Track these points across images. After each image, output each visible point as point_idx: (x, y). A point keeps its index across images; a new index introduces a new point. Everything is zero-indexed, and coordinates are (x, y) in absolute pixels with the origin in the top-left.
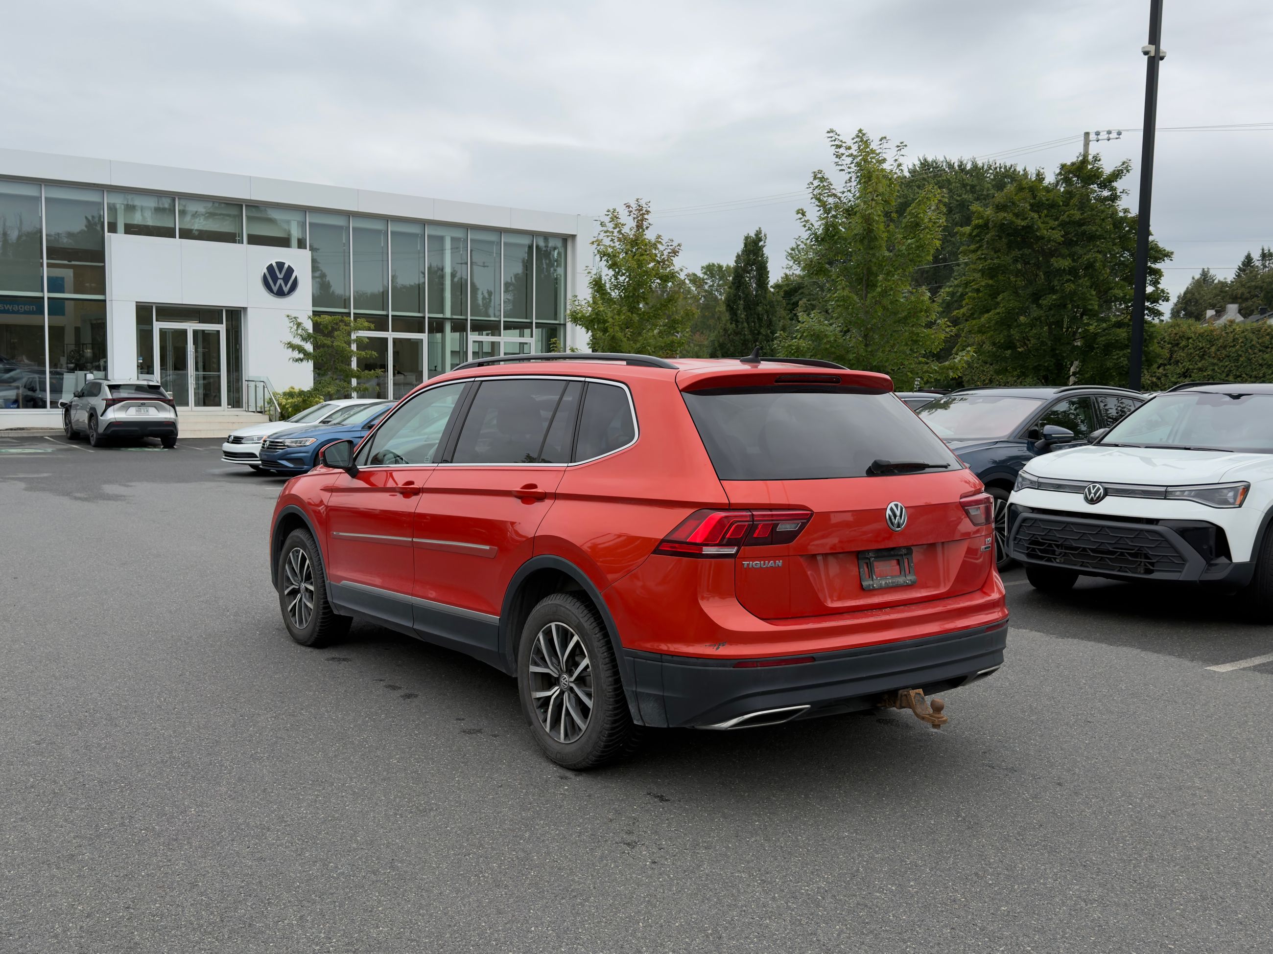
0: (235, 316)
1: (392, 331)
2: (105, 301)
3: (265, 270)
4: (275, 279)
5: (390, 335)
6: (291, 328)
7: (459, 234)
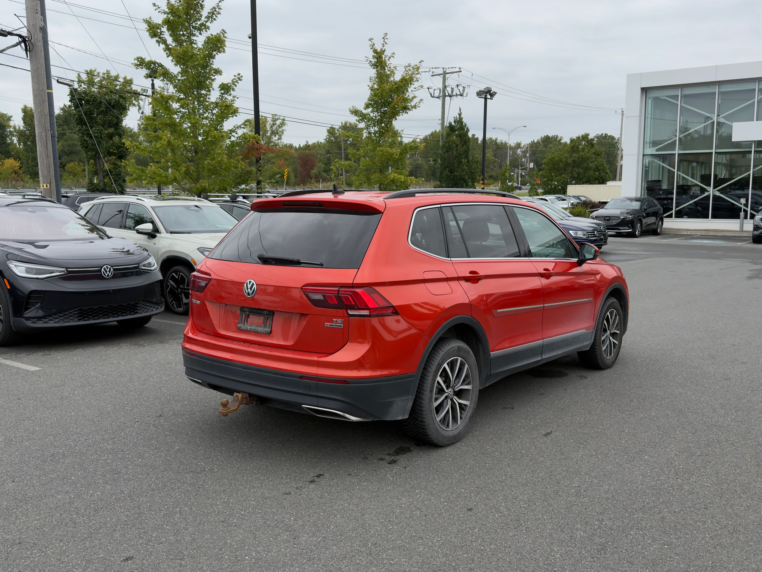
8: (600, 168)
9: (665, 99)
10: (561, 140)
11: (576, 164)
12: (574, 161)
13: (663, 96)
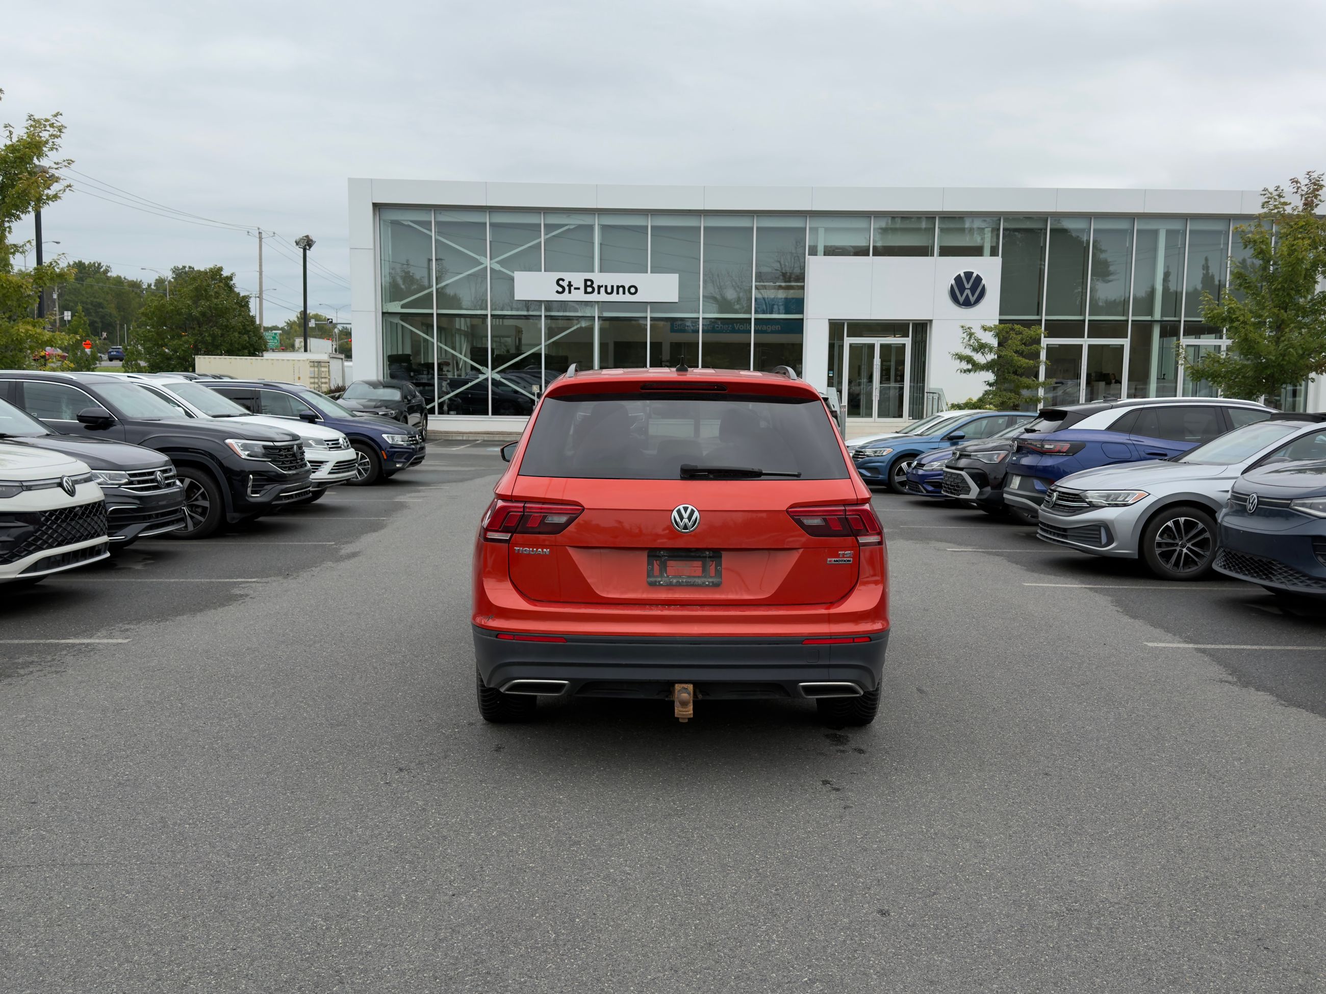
0: (921, 329)
1: (1088, 337)
2: (802, 319)
3: (953, 282)
4: (962, 289)
5: (1086, 342)
6: (964, 338)
7: (1176, 226)
8: (249, 329)
9: (409, 226)
10: (106, 271)
11: (207, 318)
12: (203, 314)
13: (407, 220)
